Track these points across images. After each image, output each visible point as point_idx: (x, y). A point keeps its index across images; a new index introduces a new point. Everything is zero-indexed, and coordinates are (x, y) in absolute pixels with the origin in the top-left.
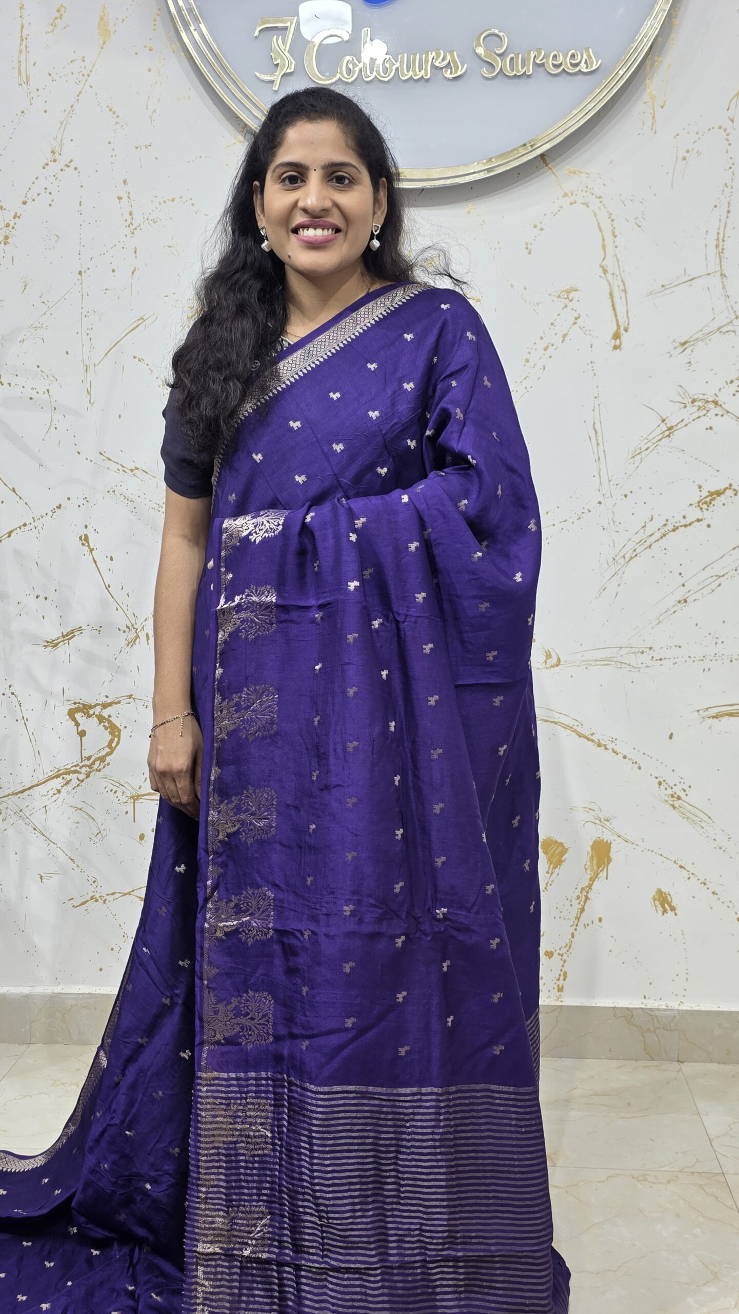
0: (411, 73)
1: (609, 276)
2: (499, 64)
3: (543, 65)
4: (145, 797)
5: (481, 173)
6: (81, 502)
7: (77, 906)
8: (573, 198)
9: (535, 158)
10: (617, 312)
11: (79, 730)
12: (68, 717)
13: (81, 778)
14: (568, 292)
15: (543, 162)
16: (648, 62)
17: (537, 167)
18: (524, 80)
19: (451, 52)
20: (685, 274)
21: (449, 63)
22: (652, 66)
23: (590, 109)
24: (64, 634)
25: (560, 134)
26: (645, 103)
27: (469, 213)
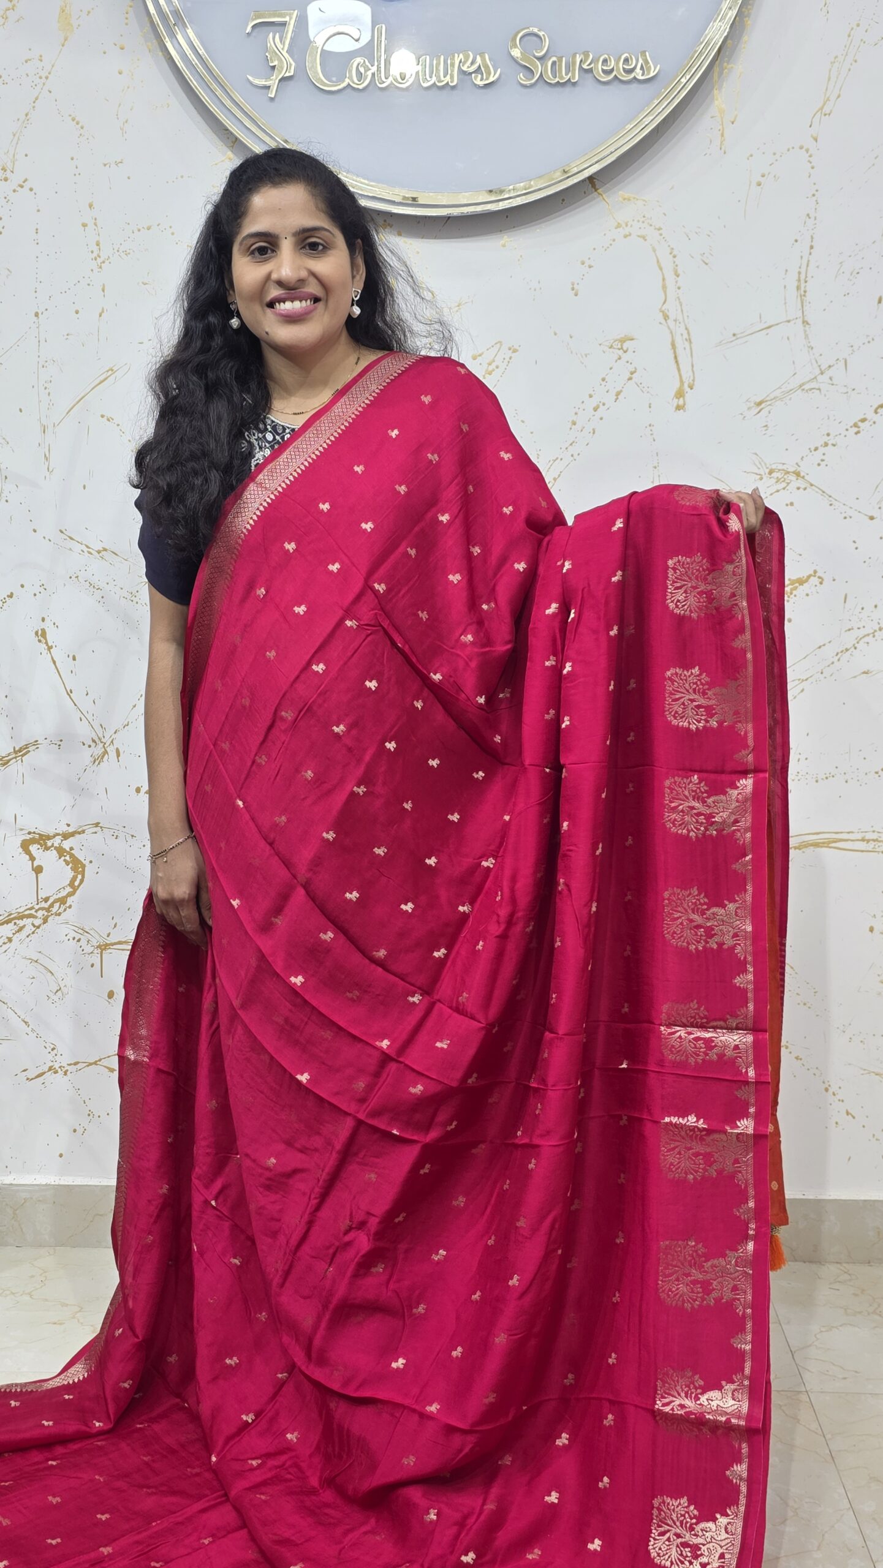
0: (434, 79)
1: (671, 322)
2: (539, 68)
3: (590, 71)
4: (115, 947)
5: (517, 199)
6: (37, 590)
7: (32, 1079)
8: (627, 230)
9: (583, 181)
10: (681, 366)
11: (35, 865)
12: (21, 850)
13: (37, 925)
14: (622, 341)
15: (592, 187)
16: (716, 69)
17: (585, 193)
18: (568, 89)
19: (482, 55)
20: (761, 322)
21: (479, 66)
22: (721, 73)
23: (647, 123)
24: (17, 749)
25: (612, 153)
26: (712, 117)
27: (504, 246)
